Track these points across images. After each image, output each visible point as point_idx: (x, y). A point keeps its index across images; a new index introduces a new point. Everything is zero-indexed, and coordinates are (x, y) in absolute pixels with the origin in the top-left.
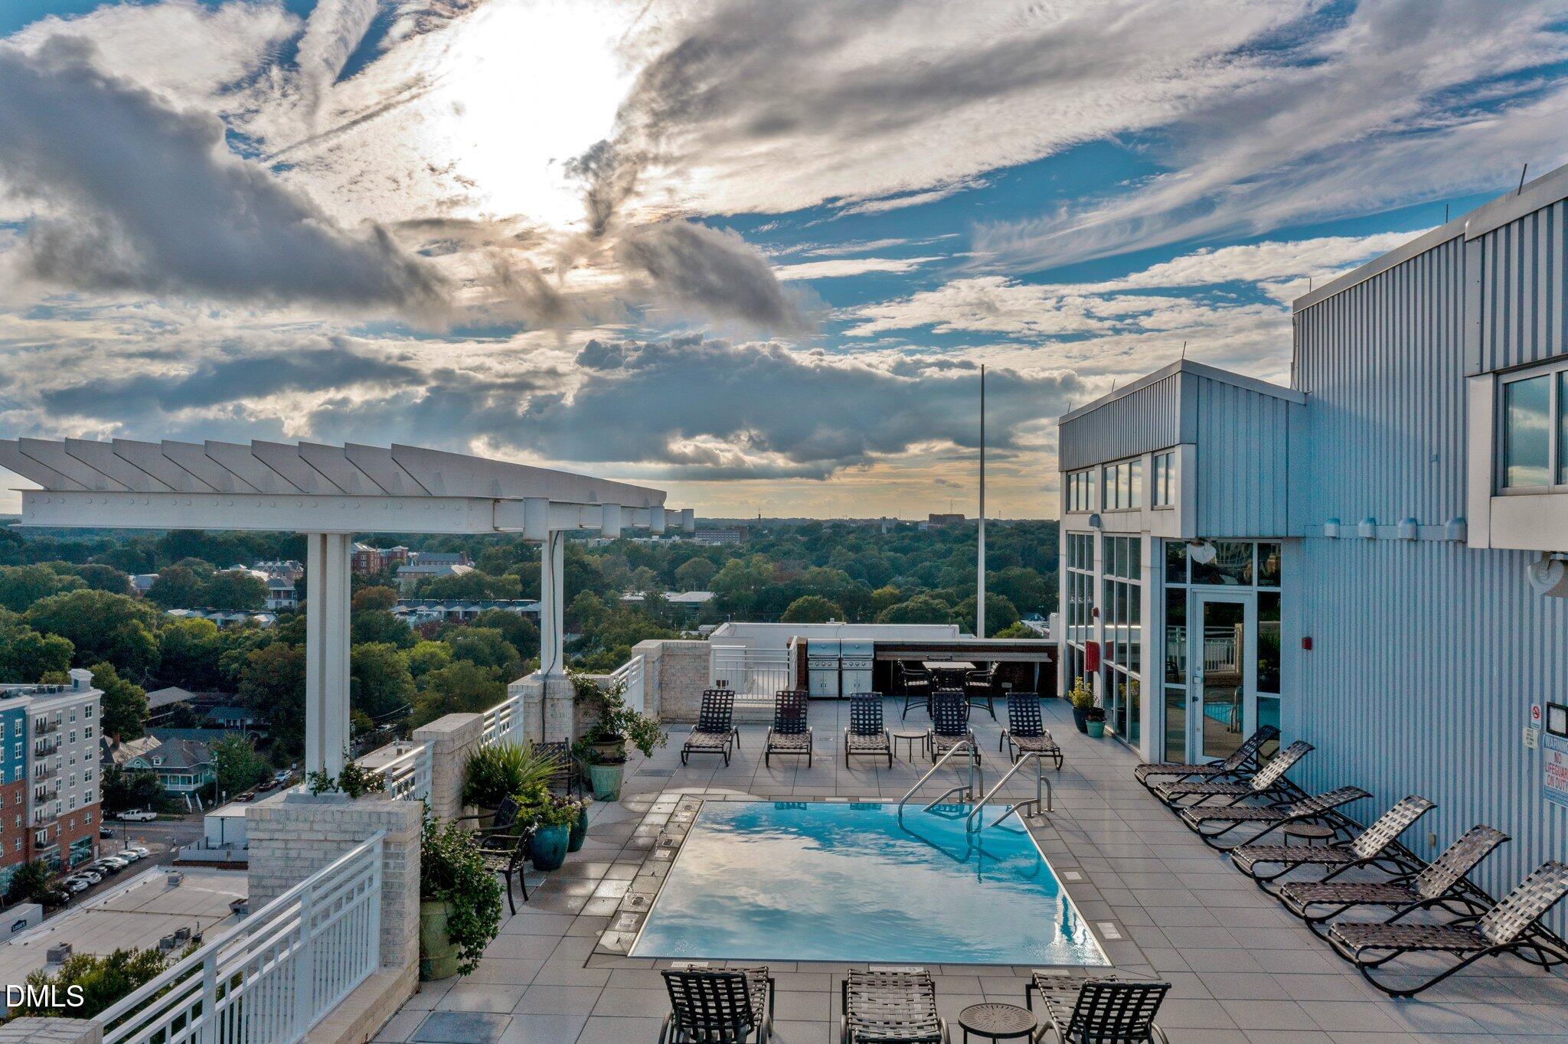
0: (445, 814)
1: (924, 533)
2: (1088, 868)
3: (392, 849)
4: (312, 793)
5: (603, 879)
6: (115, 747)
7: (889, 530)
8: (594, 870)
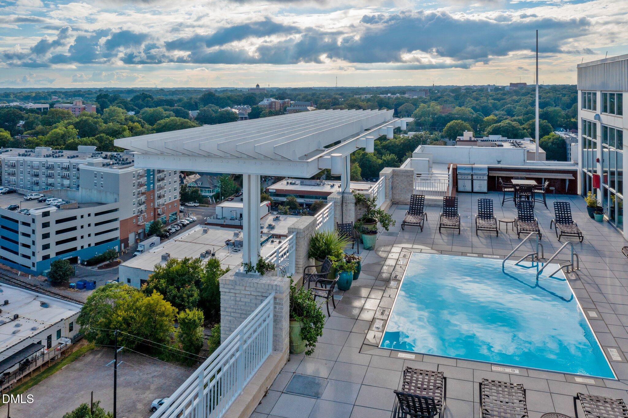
0: (301, 263)
1: (508, 92)
2: (600, 309)
3: (278, 301)
4: (245, 272)
5: (368, 298)
6: (185, 177)
7: (491, 90)
8: (364, 292)
